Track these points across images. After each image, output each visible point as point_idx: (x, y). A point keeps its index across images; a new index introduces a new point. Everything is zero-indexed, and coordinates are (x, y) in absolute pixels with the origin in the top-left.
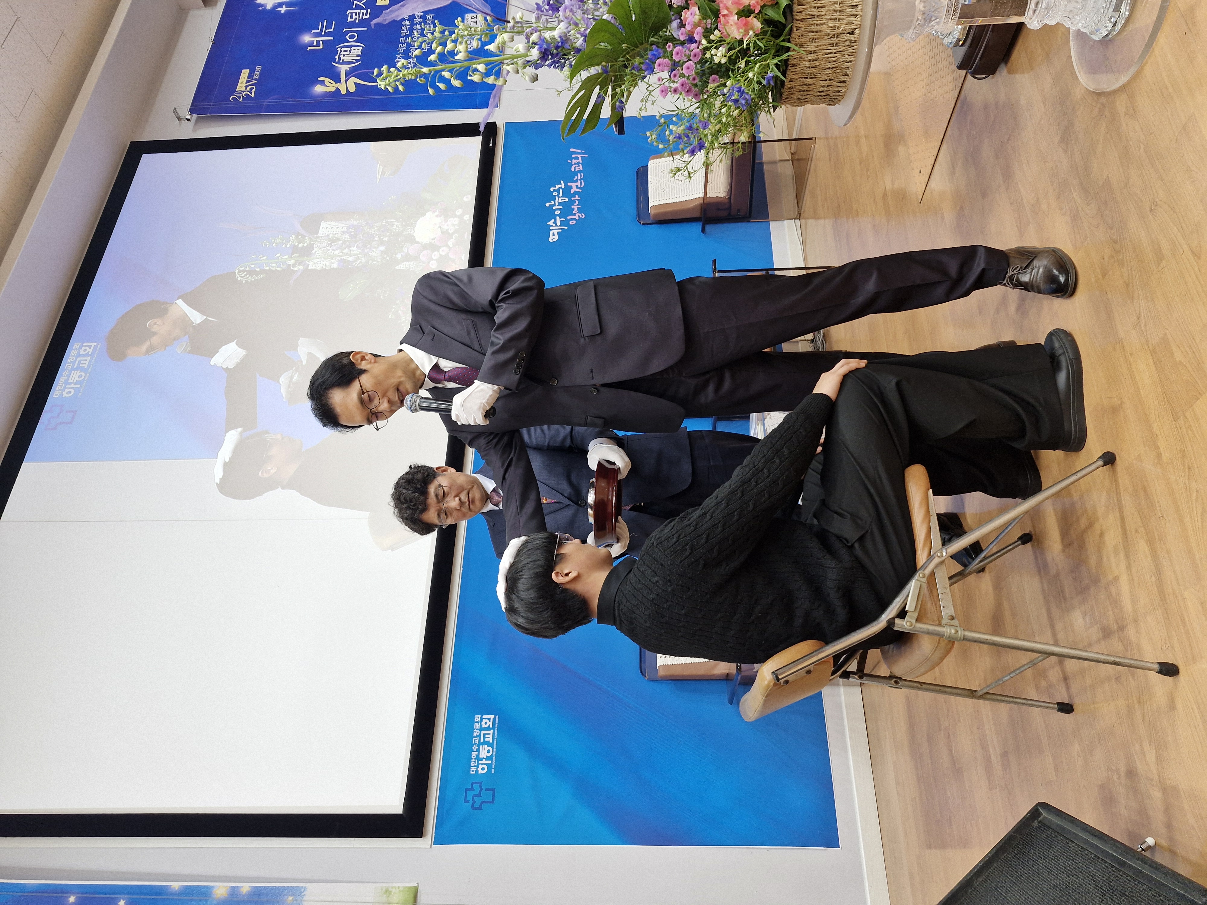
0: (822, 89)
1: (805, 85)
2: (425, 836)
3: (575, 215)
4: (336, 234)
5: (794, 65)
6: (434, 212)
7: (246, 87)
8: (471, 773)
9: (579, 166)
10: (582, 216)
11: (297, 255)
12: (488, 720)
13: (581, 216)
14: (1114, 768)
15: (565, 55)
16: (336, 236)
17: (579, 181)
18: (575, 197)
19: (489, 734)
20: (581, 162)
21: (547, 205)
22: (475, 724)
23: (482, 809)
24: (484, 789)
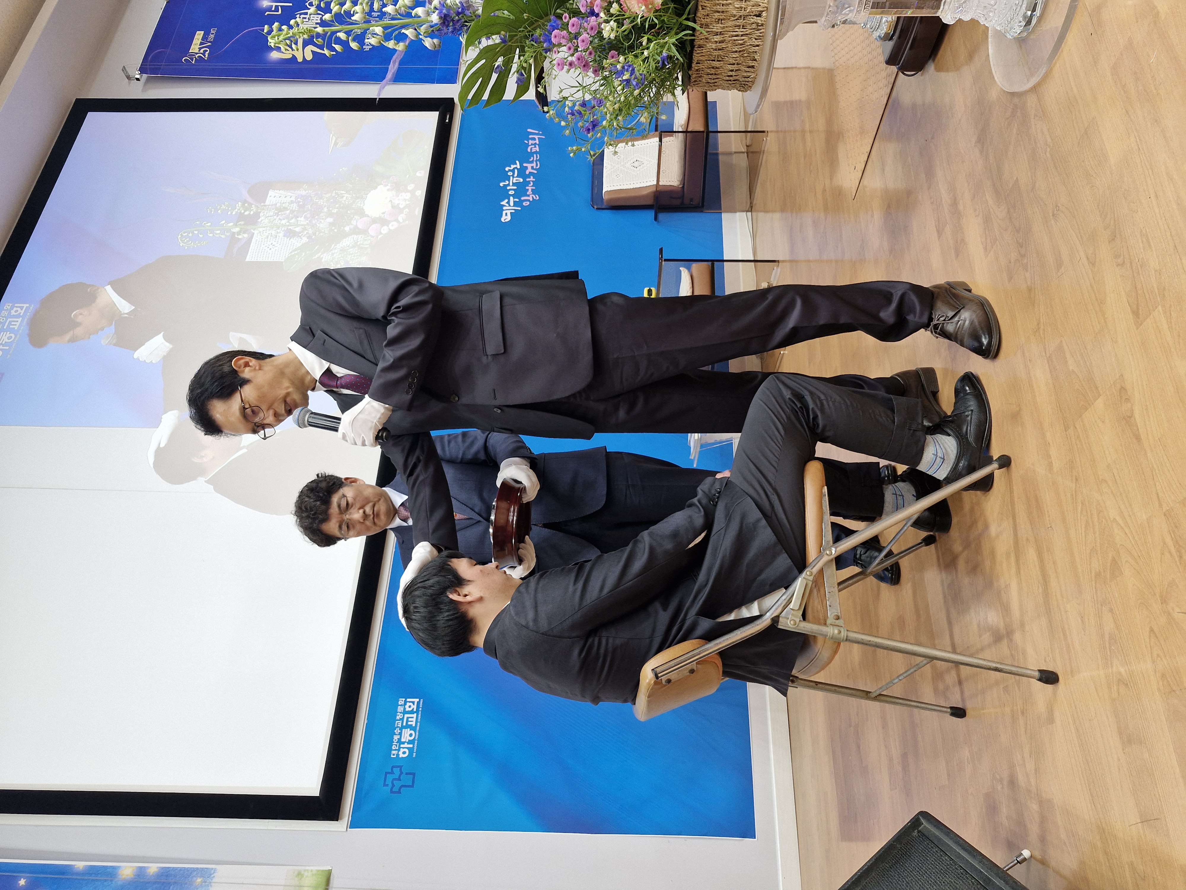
0: (731, 73)
1: (713, 68)
2: (341, 819)
3: (529, 196)
4: (284, 203)
5: (700, 46)
6: (386, 186)
7: (200, 49)
8: (392, 756)
9: (535, 147)
10: (536, 197)
11: (242, 223)
12: (412, 704)
13: (535, 198)
14: (998, 777)
15: (466, 22)
16: (284, 205)
17: (535, 162)
18: (530, 178)
19: (412, 718)
20: (538, 143)
21: (501, 184)
22: (399, 707)
23: (401, 793)
24: (404, 773)
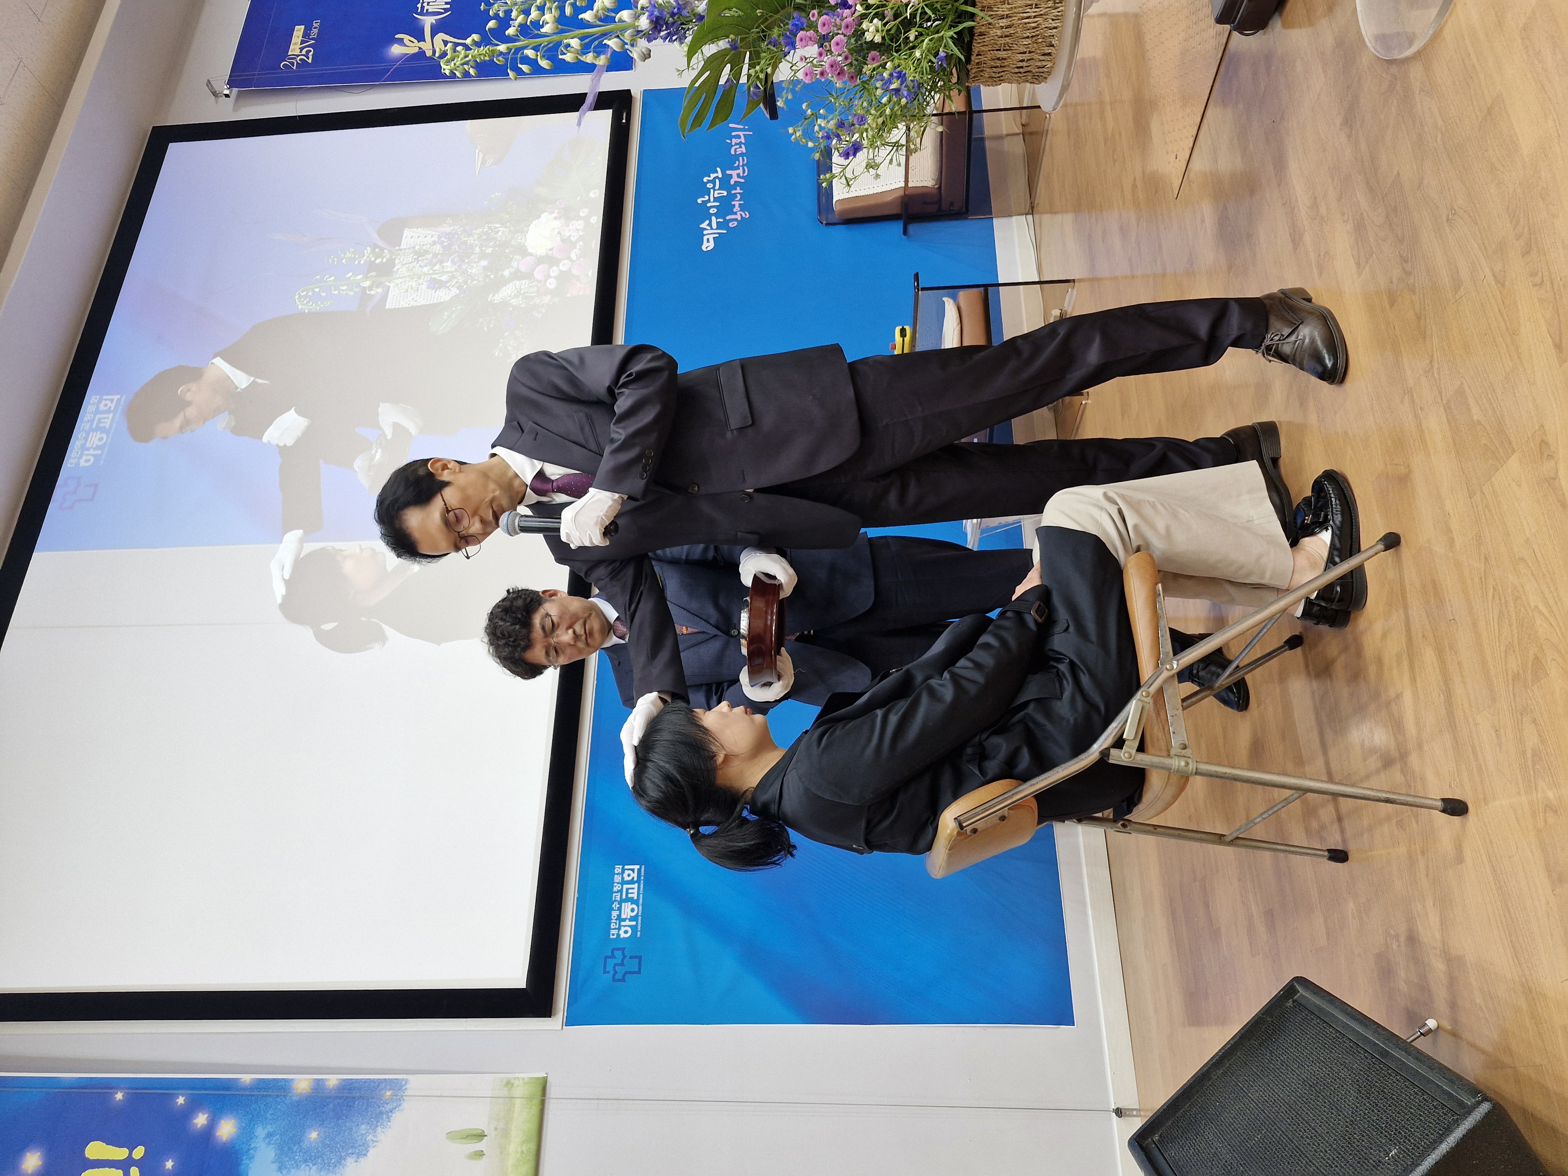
0: (1021, 64)
1: (998, 59)
2: (554, 1015)
3: (736, 213)
4: (423, 245)
5: (981, 34)
6: (552, 213)
7: (301, 50)
8: (611, 937)
9: (741, 147)
10: (746, 215)
11: (374, 274)
12: (632, 872)
13: (744, 215)
14: (1393, 933)
15: (683, 24)
16: (424, 248)
17: (741, 168)
18: (736, 189)
19: (633, 889)
20: (743, 141)
21: (699, 201)
22: (616, 876)
23: (625, 981)
24: (628, 957)
